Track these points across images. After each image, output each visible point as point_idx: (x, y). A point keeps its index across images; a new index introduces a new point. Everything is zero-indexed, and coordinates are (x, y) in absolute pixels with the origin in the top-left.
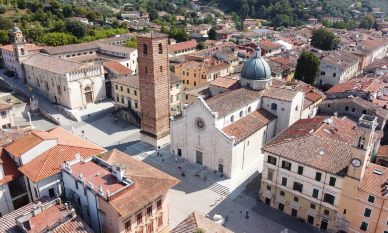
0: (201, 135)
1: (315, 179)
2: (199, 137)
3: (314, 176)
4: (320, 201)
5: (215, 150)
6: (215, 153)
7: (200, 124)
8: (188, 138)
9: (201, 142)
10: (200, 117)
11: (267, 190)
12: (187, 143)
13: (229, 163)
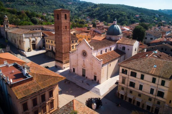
0: (85, 60)
1: (151, 82)
2: (84, 61)
3: (151, 80)
4: (155, 96)
5: (92, 68)
6: (92, 69)
7: (84, 54)
8: (78, 62)
9: (85, 63)
10: (84, 50)
11: (122, 90)
12: (78, 65)
13: (100, 75)
